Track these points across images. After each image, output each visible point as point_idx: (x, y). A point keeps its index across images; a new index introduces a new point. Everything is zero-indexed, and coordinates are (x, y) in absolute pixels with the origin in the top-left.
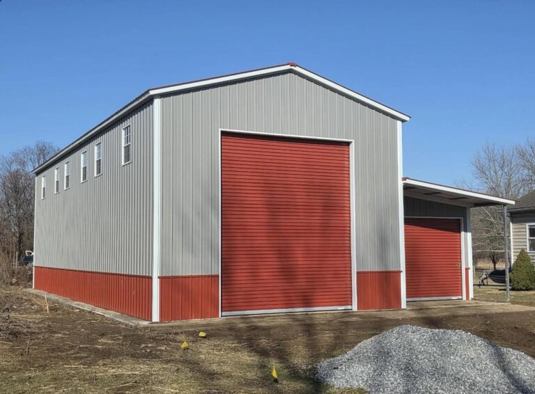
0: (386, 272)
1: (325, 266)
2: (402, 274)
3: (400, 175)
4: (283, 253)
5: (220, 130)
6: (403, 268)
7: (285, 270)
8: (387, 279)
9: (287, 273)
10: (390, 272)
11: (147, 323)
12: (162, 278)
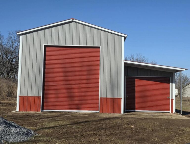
0: (114, 98)
1: (87, 95)
2: (122, 99)
3: (123, 58)
5: (44, 45)
6: (123, 97)
7: (70, 96)
9: (71, 97)
10: (116, 98)
11: (14, 111)
12: (20, 97)
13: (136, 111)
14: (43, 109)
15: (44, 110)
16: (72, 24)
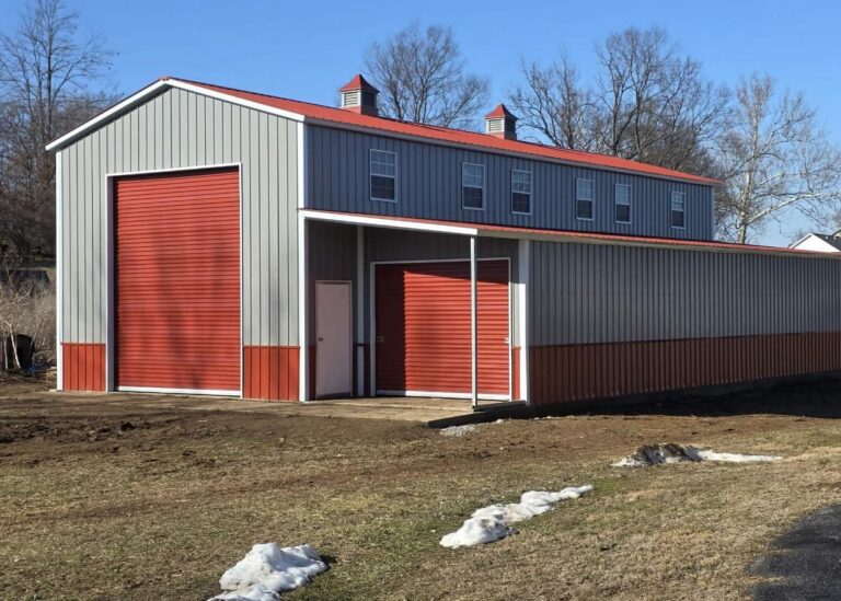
0: (279, 349)
4: (173, 318)
5: (106, 176)
7: (175, 341)
8: (280, 357)
10: (285, 348)
11: (52, 391)
12: (63, 344)
13: (408, 393)
14: (116, 383)
15: (121, 388)
16: (167, 94)
